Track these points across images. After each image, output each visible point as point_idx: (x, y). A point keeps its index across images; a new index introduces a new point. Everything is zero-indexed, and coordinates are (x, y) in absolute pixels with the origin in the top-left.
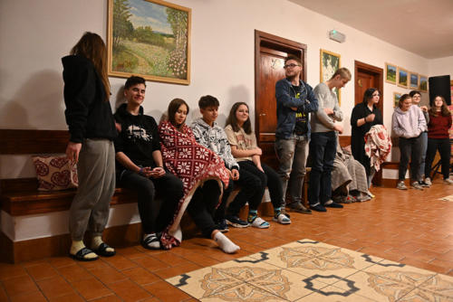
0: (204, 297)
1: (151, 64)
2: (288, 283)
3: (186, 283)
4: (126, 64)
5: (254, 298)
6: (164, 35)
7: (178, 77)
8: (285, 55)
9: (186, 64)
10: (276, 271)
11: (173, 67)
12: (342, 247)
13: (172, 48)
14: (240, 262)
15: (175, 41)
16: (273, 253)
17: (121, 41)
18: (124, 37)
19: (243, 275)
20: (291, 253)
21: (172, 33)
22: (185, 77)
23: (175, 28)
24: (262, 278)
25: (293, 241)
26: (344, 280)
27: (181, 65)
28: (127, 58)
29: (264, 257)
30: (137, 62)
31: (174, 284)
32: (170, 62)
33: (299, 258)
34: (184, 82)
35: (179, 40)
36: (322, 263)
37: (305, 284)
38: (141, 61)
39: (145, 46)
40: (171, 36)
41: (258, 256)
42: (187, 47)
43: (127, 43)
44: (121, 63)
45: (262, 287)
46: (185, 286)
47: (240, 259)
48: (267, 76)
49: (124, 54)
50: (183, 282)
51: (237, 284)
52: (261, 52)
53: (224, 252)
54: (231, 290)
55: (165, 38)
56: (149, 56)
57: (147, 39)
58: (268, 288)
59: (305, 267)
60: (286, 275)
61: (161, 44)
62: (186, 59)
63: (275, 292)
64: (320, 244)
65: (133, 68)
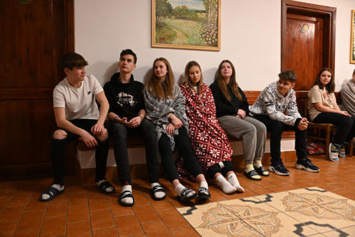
0: (200, 227)
1: (187, 36)
2: (279, 225)
3: (191, 214)
4: (166, 37)
5: (241, 234)
6: (198, 11)
7: (210, 45)
8: (314, 19)
9: (217, 34)
10: (273, 213)
11: (205, 37)
12: (350, 198)
13: (205, 21)
14: (244, 201)
15: (207, 16)
16: (277, 197)
17: (162, 19)
18: (165, 16)
19: (241, 213)
20: (295, 198)
21: (205, 9)
22: (216, 45)
23: (207, 4)
24: (258, 217)
25: (301, 187)
26: (338, 231)
27: (213, 35)
28: (168, 33)
29: (268, 199)
30: (175, 35)
31: (181, 213)
32: (204, 33)
33: (300, 204)
34: (214, 48)
35: (211, 14)
36: (321, 210)
37: (295, 229)
38: (179, 33)
39: (182, 21)
40: (204, 12)
41: (263, 197)
42: (217, 20)
43: (167, 21)
44: (162, 37)
45: (253, 226)
46: (189, 216)
47: (245, 199)
48: (294, 40)
49: (164, 29)
50: (189, 213)
51: (233, 220)
52: (288, 18)
53: (223, 191)
54: (224, 224)
55: (199, 14)
56: (185, 29)
57: (184, 16)
58: (259, 227)
59: (302, 213)
60: (281, 218)
61: (196, 19)
62: (217, 30)
63: (263, 232)
64: (328, 194)
65: (172, 40)
